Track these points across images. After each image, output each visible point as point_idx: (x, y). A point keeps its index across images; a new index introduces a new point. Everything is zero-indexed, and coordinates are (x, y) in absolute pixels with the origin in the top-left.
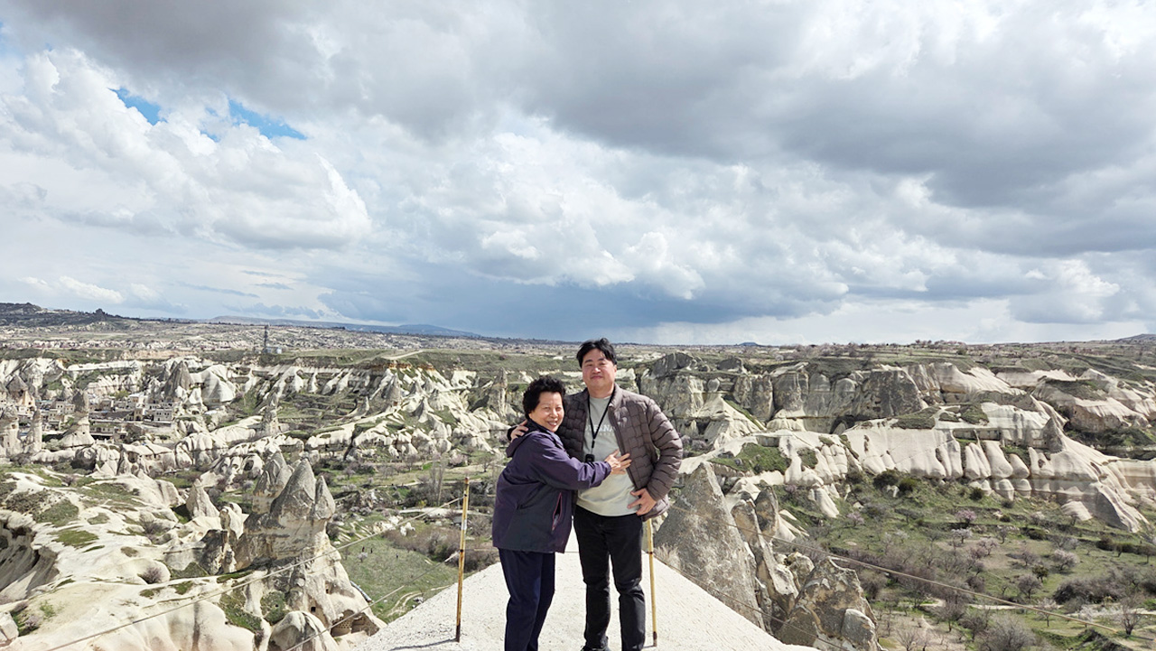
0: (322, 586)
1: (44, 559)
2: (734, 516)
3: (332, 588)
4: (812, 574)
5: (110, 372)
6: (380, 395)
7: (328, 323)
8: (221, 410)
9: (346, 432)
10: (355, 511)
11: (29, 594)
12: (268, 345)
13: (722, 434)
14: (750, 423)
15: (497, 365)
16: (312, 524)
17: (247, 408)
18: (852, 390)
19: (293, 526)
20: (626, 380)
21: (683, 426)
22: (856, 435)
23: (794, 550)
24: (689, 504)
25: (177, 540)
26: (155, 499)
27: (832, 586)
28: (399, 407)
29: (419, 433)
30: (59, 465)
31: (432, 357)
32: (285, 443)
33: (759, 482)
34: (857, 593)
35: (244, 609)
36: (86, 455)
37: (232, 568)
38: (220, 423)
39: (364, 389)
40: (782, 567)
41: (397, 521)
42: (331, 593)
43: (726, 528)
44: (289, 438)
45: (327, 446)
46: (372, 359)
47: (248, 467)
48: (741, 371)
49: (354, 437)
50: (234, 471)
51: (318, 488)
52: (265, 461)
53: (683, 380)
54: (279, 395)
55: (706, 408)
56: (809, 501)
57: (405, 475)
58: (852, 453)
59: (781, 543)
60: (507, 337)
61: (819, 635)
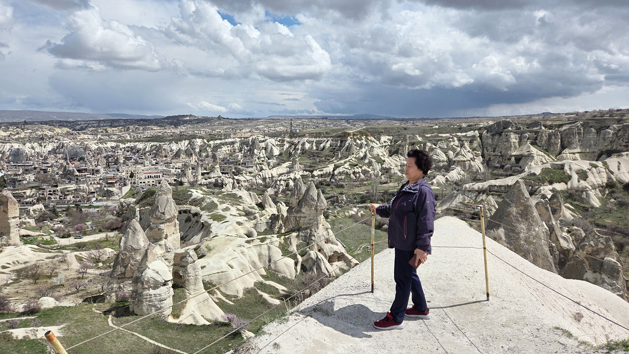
0: (323, 240)
1: (206, 226)
2: (536, 208)
3: (328, 241)
4: (584, 238)
5: (226, 144)
6: (345, 150)
7: (319, 116)
8: (274, 159)
10: (336, 205)
11: (201, 241)
12: (293, 128)
13: (529, 163)
14: (547, 157)
15: (403, 132)
16: (317, 212)
17: (285, 158)
18: (610, 136)
19: (308, 212)
20: (474, 136)
21: (507, 160)
22: (612, 162)
23: (573, 225)
24: (510, 202)
25: (259, 218)
26: (249, 200)
27: (596, 245)
28: (355, 156)
29: (365, 168)
30: (209, 186)
31: (370, 130)
32: (303, 174)
33: (551, 189)
34: (612, 249)
35: (289, 249)
36: (219, 181)
37: (283, 231)
38: (274, 165)
39: (338, 147)
40: (565, 234)
41: (356, 210)
42: (327, 243)
43: (532, 214)
44: (305, 172)
45: (322, 175)
46: (341, 133)
47: (287, 185)
48: (541, 128)
49: (334, 170)
50: (281, 188)
51: (318, 195)
52: (294, 182)
53: (507, 135)
54: (299, 151)
55: (520, 150)
56: (582, 198)
57: (359, 188)
58: (610, 171)
59: (565, 221)
60: (407, 118)
61: (588, 271)
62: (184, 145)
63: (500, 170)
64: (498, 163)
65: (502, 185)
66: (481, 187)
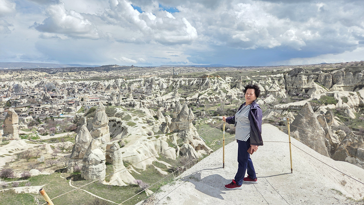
0: (192, 137)
1: (124, 129)
2: (318, 119)
4: (346, 137)
5: (136, 81)
6: (205, 85)
7: (189, 65)
8: (164, 90)
9: (196, 96)
10: (200, 117)
11: (122, 138)
12: (175, 72)
13: (313, 93)
14: (324, 89)
15: (239, 75)
16: (189, 121)
17: (170, 90)
18: (361, 77)
19: (184, 121)
20: (281, 77)
21: (300, 91)
23: (339, 129)
24: (302, 116)
25: (155, 125)
26: (149, 114)
27: (353, 141)
28: (210, 88)
29: (216, 95)
30: (126, 106)
31: (219, 73)
32: (180, 99)
33: (326, 108)
34: (362, 143)
35: (173, 143)
36: (132, 103)
37: (169, 132)
38: (164, 94)
39: (201, 83)
40: (334, 135)
41: (211, 120)
42: (195, 139)
43: (315, 123)
44: (181, 98)
45: (191, 100)
46: (202, 75)
47: (171, 105)
48: (320, 72)
49: (198, 97)
50: (168, 107)
51: (190, 111)
52: (175, 104)
53: (300, 76)
54: (178, 86)
55: (308, 85)
56: (345, 113)
57: (213, 107)
58: (361, 97)
59: (334, 127)
60: (242, 66)
61: (348, 156)
62: (112, 82)
63: (296, 97)
64: (295, 92)
65: (297, 105)
66: (285, 107)
